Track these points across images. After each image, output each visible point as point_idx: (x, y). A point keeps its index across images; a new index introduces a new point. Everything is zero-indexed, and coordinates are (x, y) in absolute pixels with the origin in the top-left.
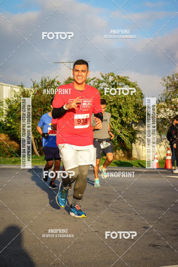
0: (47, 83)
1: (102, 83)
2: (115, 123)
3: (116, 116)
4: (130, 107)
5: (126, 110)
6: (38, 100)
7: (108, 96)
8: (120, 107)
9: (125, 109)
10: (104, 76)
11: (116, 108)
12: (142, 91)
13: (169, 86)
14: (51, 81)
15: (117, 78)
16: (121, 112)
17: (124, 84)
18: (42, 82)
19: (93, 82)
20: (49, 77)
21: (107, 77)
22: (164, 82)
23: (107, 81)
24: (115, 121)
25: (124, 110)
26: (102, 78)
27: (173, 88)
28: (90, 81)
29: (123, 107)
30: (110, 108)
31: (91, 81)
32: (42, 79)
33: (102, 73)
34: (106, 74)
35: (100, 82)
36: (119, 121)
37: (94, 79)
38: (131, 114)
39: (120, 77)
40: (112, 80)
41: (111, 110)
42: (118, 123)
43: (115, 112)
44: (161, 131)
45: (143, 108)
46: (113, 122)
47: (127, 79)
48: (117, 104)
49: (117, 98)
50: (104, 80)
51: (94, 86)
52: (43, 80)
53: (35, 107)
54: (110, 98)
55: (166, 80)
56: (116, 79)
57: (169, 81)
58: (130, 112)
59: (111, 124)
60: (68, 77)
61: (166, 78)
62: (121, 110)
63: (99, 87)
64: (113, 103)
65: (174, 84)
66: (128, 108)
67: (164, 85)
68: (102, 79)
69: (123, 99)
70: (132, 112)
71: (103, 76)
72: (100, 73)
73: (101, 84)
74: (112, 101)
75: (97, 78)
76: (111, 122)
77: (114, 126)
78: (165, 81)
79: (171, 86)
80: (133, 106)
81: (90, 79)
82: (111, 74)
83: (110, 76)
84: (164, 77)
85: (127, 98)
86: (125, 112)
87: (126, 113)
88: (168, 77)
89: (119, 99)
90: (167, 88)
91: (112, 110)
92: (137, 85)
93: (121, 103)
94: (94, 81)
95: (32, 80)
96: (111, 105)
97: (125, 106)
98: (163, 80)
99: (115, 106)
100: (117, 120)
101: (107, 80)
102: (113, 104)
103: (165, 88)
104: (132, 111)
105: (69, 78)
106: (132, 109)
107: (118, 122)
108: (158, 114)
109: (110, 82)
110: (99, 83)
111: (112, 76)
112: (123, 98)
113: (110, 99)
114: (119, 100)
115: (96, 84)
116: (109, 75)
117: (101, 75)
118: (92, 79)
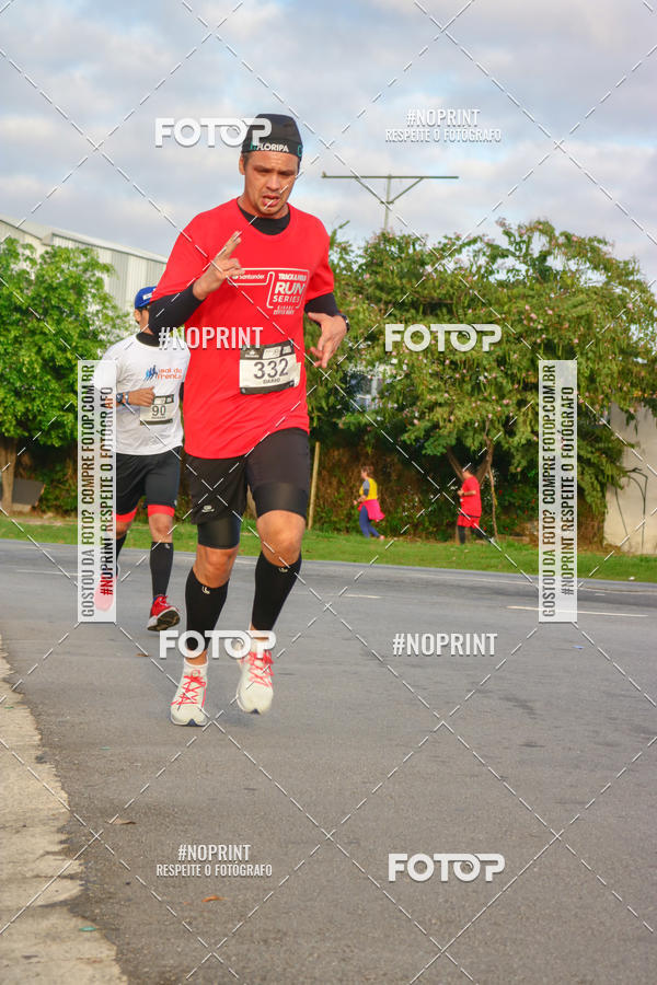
1: (506, 259)
4: (607, 354)
5: (593, 363)
7: (527, 307)
9: (588, 358)
10: (514, 230)
11: (554, 355)
15: (562, 240)
17: (588, 265)
19: (471, 254)
21: (525, 238)
23: (524, 250)
25: (583, 365)
26: (506, 238)
28: (459, 251)
29: (582, 354)
31: (464, 250)
33: (507, 221)
34: (520, 226)
35: (496, 253)
37: (474, 241)
38: (609, 381)
39: (575, 239)
40: (544, 249)
47: (601, 246)
48: (560, 339)
49: (559, 316)
50: (512, 249)
51: (474, 269)
54: (533, 315)
56: (557, 245)
58: (606, 371)
60: (378, 232)
63: (492, 273)
64: (544, 336)
66: (600, 357)
68: (503, 243)
69: (583, 322)
70: (611, 374)
71: (508, 234)
72: (497, 221)
73: (500, 261)
74: (539, 327)
75: (487, 240)
80: (616, 351)
81: (461, 242)
82: (541, 227)
83: (537, 234)
85: (598, 318)
86: (587, 373)
87: (592, 374)
89: (569, 320)
92: (637, 272)
93: (572, 337)
94: (475, 251)
96: (535, 343)
97: (587, 349)
99: (549, 347)
101: (524, 247)
102: (542, 341)
104: (615, 368)
105: (383, 234)
106: (614, 362)
109: (536, 255)
110: (493, 258)
111: (542, 233)
112: (582, 317)
113: (534, 321)
114: (566, 325)
115: (482, 261)
116: (531, 229)
117: (502, 229)
118: (469, 244)
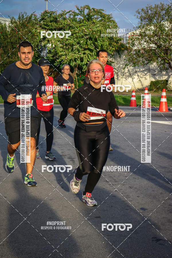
0: (25, 19)
1: (78, 16)
2: (91, 55)
3: (92, 49)
5: (102, 42)
6: (16, 36)
7: (84, 29)
8: (96, 40)
9: (100, 41)
10: (80, 8)
11: (92, 40)
12: (116, 23)
13: (143, 19)
14: (28, 17)
15: (92, 10)
16: (97, 44)
17: (99, 16)
18: (19, 18)
19: (69, 15)
20: (26, 14)
21: (83, 10)
22: (138, 15)
23: (82, 13)
24: (91, 54)
25: (99, 43)
26: (78, 10)
27: (147, 20)
29: (99, 40)
30: (85, 41)
31: (67, 14)
32: (19, 15)
33: (78, 6)
34: (81, 7)
35: (75, 14)
36: (95, 53)
38: (106, 47)
39: (96, 10)
40: (88, 13)
41: (86, 43)
42: (94, 56)
43: (91, 45)
44: (135, 63)
45: (118, 40)
46: (89, 54)
47: (102, 11)
48: (93, 37)
49: (92, 31)
50: (80, 13)
51: (70, 19)
52: (21, 16)
53: (13, 43)
54: (86, 31)
55: (141, 13)
56: (91, 12)
57: (143, 13)
58: (105, 44)
59: (87, 56)
60: (44, 11)
61: (140, 11)
62: (96, 43)
63: (75, 20)
64: (89, 36)
65: (147, 17)
66: (104, 41)
67: (139, 18)
68: (77, 12)
69: (99, 32)
70: (107, 45)
72: (75, 6)
74: (88, 34)
75: (73, 11)
76: (87, 55)
77: (90, 58)
78: (139, 13)
79: (145, 18)
80: (108, 39)
81: (66, 12)
82: (86, 7)
83: (86, 9)
84: (138, 10)
85: (102, 31)
86: (100, 45)
87: (102, 45)
88: (142, 10)
89: (95, 31)
90: (142, 20)
91: (88, 43)
92: (112, 18)
93: (96, 36)
94: (70, 14)
95: (9, 17)
96: (87, 38)
97: (100, 39)
98: (137, 13)
99: (90, 39)
100: (93, 52)
103: (139, 20)
104: (107, 43)
106: (107, 42)
107: (93, 54)
108: (133, 47)
109: (86, 15)
110: (75, 16)
111: (87, 9)
112: (98, 30)
113: (86, 32)
114: (94, 33)
115: (72, 17)
117: (77, 8)
118: (68, 12)
